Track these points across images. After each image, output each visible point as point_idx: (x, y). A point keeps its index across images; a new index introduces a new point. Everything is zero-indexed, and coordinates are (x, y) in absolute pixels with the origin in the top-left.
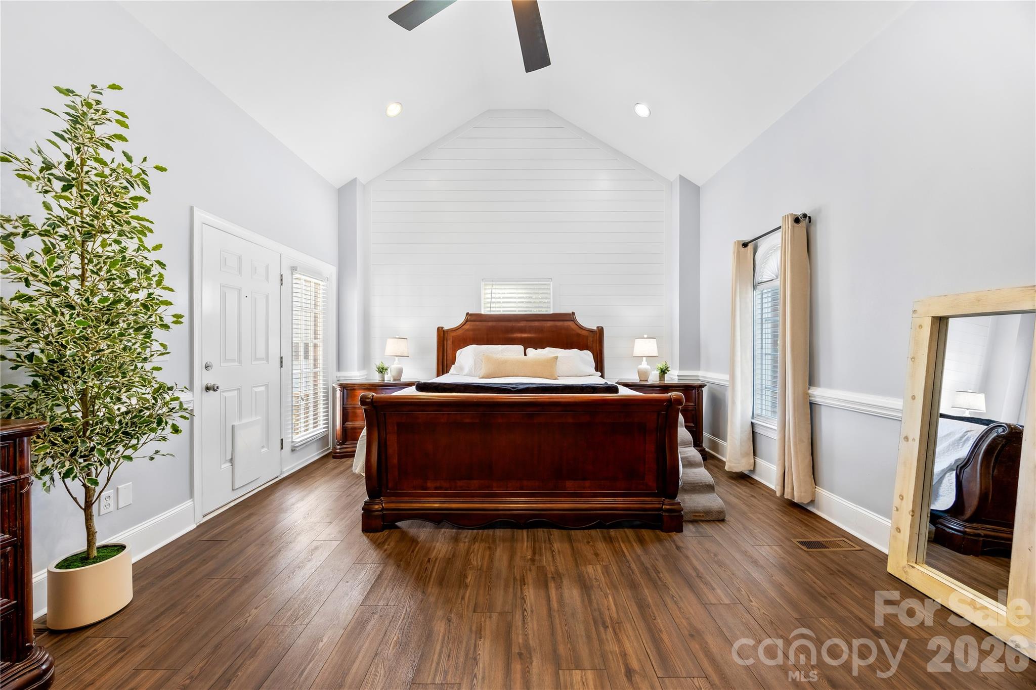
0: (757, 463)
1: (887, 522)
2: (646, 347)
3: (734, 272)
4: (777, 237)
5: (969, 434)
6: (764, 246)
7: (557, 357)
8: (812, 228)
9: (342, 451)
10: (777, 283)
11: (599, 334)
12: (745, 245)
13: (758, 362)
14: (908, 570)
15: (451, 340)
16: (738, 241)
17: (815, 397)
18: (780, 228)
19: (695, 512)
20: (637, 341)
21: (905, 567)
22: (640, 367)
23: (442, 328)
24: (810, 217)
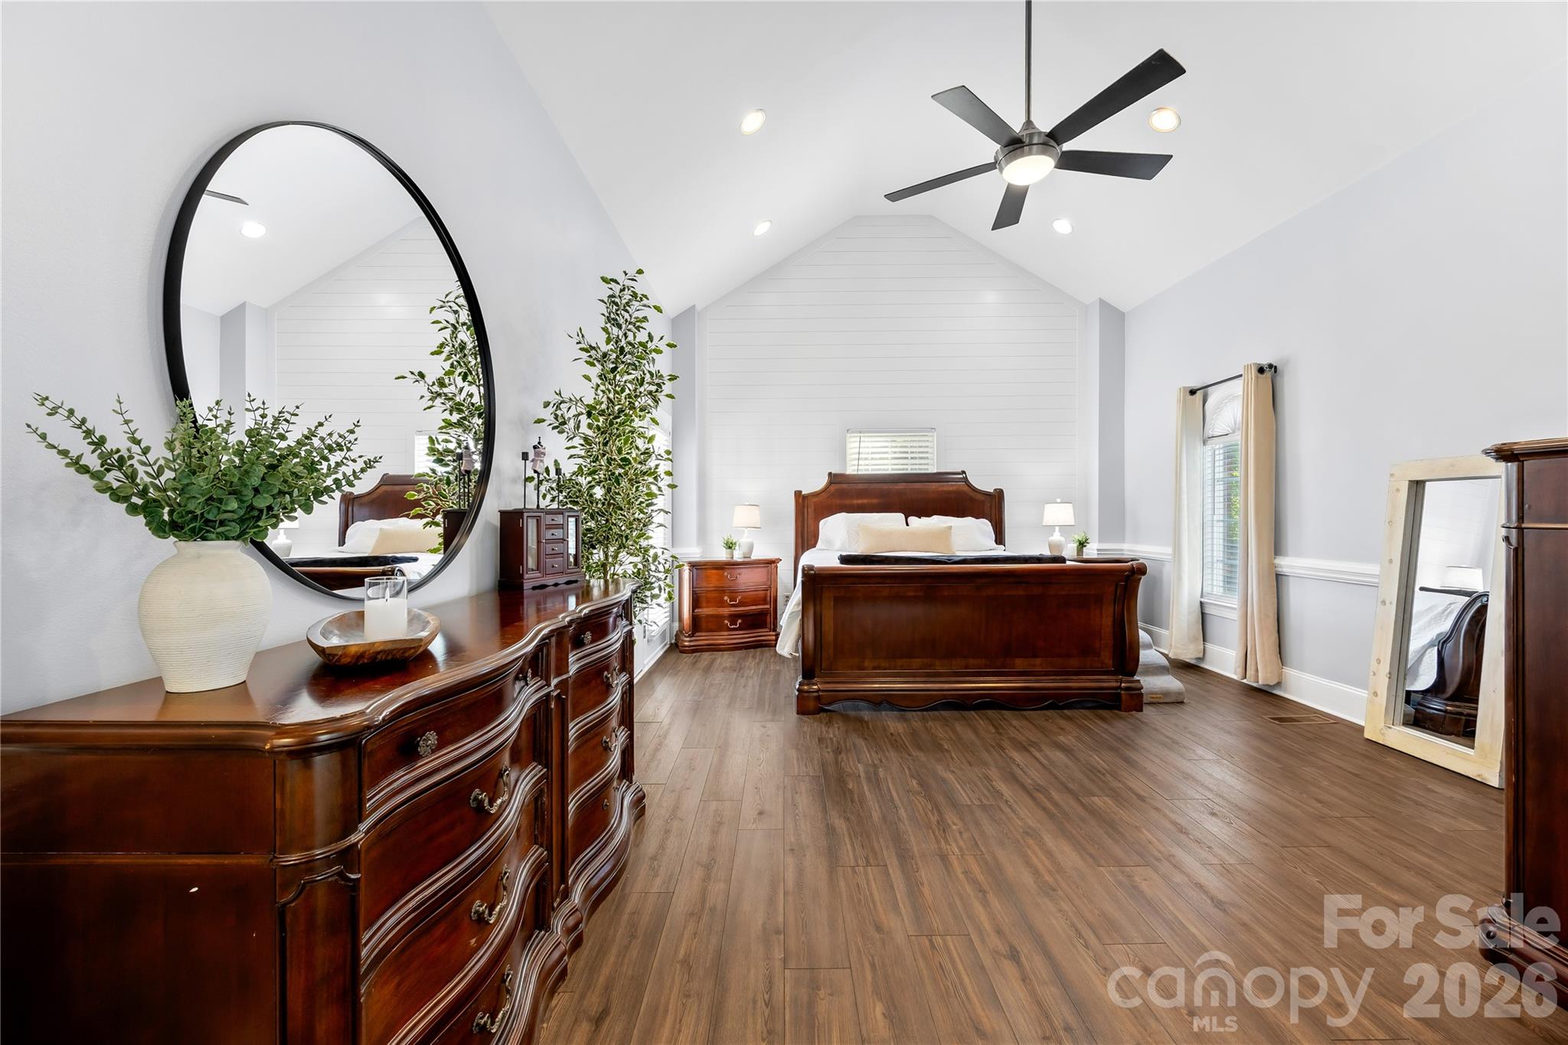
0: (1207, 649)
1: (1364, 694)
2: (1059, 514)
3: (1180, 424)
4: (1237, 387)
5: (1453, 606)
6: (1215, 396)
7: (951, 527)
8: (1278, 378)
9: (692, 644)
10: (1237, 438)
11: (998, 496)
12: (1193, 392)
13: (1208, 530)
14: (1386, 732)
15: (813, 508)
16: (1185, 388)
17: (1281, 567)
18: (1241, 376)
19: (1152, 694)
20: (1047, 506)
21: (1382, 729)
22: (1051, 538)
23: (801, 492)
24: (1276, 367)
